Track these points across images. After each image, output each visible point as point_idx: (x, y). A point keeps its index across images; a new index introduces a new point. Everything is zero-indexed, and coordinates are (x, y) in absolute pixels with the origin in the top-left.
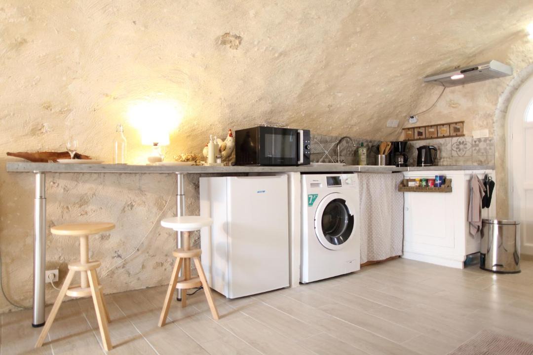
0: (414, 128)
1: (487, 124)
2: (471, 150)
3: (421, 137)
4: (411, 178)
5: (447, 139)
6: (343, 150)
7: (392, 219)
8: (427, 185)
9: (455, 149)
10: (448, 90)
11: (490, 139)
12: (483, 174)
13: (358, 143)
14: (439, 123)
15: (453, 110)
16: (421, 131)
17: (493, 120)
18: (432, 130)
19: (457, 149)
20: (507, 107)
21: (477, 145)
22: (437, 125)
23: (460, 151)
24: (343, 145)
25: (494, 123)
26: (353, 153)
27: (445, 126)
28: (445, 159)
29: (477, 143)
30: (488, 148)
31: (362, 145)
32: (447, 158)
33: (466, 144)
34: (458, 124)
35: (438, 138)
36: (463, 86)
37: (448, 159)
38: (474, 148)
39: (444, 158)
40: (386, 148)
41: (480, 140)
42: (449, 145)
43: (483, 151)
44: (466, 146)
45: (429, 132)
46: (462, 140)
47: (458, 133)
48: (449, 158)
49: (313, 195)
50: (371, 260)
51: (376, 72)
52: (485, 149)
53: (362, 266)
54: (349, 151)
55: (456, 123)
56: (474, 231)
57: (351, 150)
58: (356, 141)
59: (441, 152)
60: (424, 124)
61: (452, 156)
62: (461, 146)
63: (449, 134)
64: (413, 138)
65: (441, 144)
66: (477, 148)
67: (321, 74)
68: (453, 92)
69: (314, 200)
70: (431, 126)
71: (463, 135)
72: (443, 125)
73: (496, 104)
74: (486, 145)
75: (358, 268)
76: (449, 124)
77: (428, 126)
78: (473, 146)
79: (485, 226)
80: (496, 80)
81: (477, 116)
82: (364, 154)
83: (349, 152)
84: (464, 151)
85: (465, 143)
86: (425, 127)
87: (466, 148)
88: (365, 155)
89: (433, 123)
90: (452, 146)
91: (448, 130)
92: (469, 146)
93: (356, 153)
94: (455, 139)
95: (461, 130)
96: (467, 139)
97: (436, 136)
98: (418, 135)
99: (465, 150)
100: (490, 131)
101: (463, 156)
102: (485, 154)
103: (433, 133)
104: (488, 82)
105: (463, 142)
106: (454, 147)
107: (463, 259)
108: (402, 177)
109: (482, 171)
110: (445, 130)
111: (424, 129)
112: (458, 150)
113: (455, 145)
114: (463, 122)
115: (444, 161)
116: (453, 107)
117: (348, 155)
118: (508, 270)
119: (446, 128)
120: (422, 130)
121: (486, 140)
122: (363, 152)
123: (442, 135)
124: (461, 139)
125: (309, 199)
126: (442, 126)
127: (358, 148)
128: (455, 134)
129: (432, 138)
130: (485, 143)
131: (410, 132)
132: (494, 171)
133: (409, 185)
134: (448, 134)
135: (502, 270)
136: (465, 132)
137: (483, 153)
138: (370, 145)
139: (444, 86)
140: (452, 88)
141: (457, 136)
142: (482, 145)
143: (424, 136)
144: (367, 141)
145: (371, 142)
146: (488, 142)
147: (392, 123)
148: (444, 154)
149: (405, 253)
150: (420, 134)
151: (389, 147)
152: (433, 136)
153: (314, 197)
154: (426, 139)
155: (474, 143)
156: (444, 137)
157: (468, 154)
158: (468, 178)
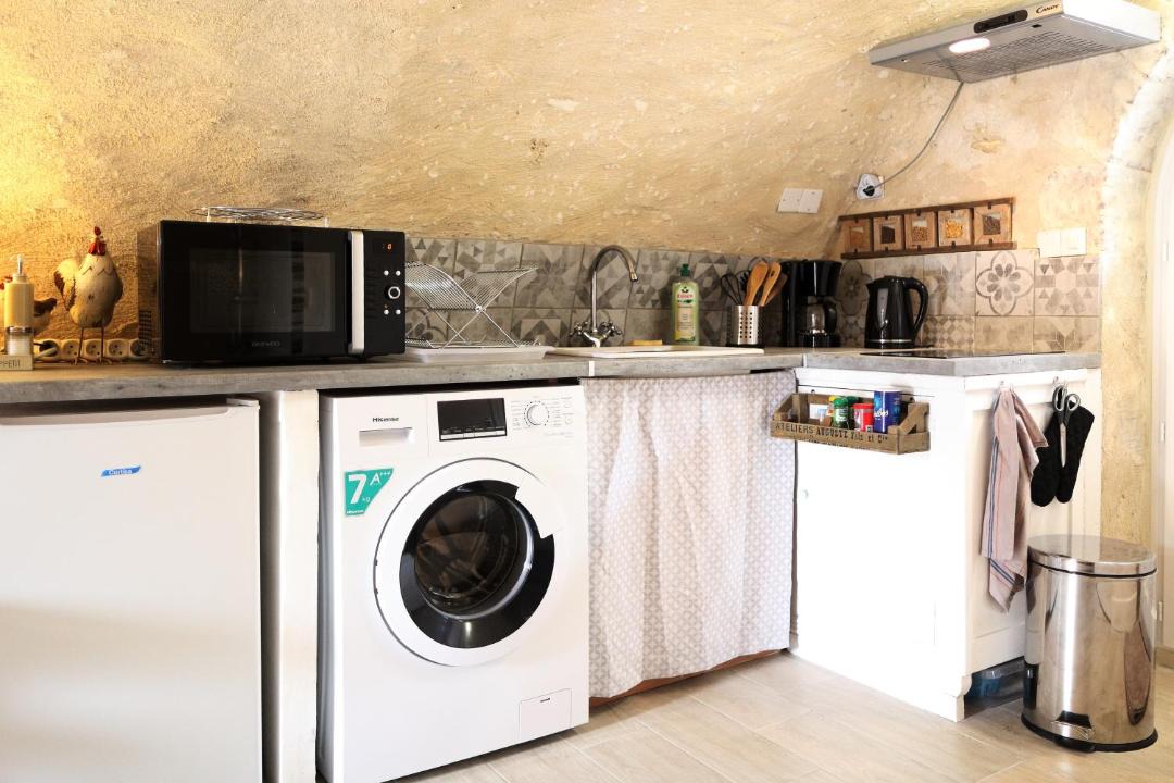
0: (870, 216)
1: (1082, 210)
2: (1031, 295)
3: (891, 246)
4: (818, 391)
5: (963, 255)
6: (617, 287)
7: (748, 528)
8: (850, 423)
9: (984, 291)
10: (970, 90)
11: (1087, 261)
12: (1050, 386)
13: (673, 266)
14: (943, 200)
15: (985, 160)
16: (892, 227)
17: (1098, 196)
18: (921, 224)
19: (991, 289)
20: (1152, 153)
21: (1049, 282)
22: (936, 210)
23: (998, 296)
24: (611, 274)
25: (1102, 206)
26: (656, 296)
27: (957, 212)
28: (956, 323)
29: (1050, 272)
30: (1081, 291)
31: (685, 272)
32: (960, 319)
33: (1016, 276)
34: (994, 207)
35: (938, 250)
36: (1014, 80)
37: (964, 323)
38: (1039, 291)
39: (953, 320)
40: (764, 282)
41: (1057, 262)
42: (969, 277)
43: (1064, 301)
44: (1017, 282)
45: (914, 230)
46: (1004, 259)
47: (996, 239)
48: (968, 320)
49: (370, 474)
50: (657, 675)
51: (686, 28)
52: (1073, 295)
53: (601, 707)
54: (640, 291)
55: (990, 204)
56: (1000, 590)
57: (646, 288)
58: (665, 258)
59: (943, 298)
60: (902, 205)
61: (976, 315)
62: (1003, 282)
63: (968, 238)
64: (868, 250)
65: (945, 271)
66: (1050, 291)
67: (458, 30)
68: (984, 98)
69: (371, 492)
70: (919, 212)
71: (1010, 246)
72: (952, 208)
73: (1110, 142)
74: (1073, 281)
75: (581, 715)
76: (971, 207)
77: (910, 211)
78: (1037, 282)
79: (1037, 575)
80: (1110, 58)
81: (1052, 181)
82: (689, 302)
83: (639, 296)
84: (1009, 298)
85: (1014, 271)
86: (902, 213)
87: (1016, 289)
88: (693, 304)
89: (925, 203)
90: (977, 278)
91: (967, 228)
92: (1025, 281)
93: (666, 299)
94: (985, 258)
95: (1004, 227)
96: (1020, 258)
97: (932, 245)
98: (883, 241)
99: (1013, 294)
100: (1088, 234)
101: (1006, 316)
102: (1072, 311)
103: (923, 233)
104: (1086, 64)
105: (1009, 269)
106: (983, 283)
107: (961, 685)
108: (792, 387)
109: (1048, 377)
110: (958, 227)
111: (899, 218)
112: (993, 294)
113: (985, 277)
114: (1009, 201)
115: (953, 327)
116: (985, 151)
117: (637, 305)
118: (1107, 738)
119: (961, 219)
120: (894, 223)
121: (1076, 262)
122: (688, 296)
123: (948, 243)
124: (1002, 258)
125: (350, 487)
126: (949, 212)
127: (672, 280)
128: (985, 241)
129: (920, 251)
130: (1073, 275)
131: (861, 230)
132: (1097, 373)
133: (812, 415)
134: (965, 239)
135: (1086, 735)
136: (1017, 236)
137: (1066, 308)
138: (721, 270)
139: (959, 79)
140: (984, 85)
141: (991, 246)
142: (1064, 282)
143: (897, 245)
144: (707, 260)
145: (722, 261)
146: (1082, 271)
147: (801, 200)
148: (951, 305)
149: (801, 639)
150: (888, 235)
151: (775, 278)
152: (925, 245)
153: (376, 477)
154: (904, 252)
155: (1039, 273)
156: (954, 248)
157: (1022, 309)
158: (985, 403)
